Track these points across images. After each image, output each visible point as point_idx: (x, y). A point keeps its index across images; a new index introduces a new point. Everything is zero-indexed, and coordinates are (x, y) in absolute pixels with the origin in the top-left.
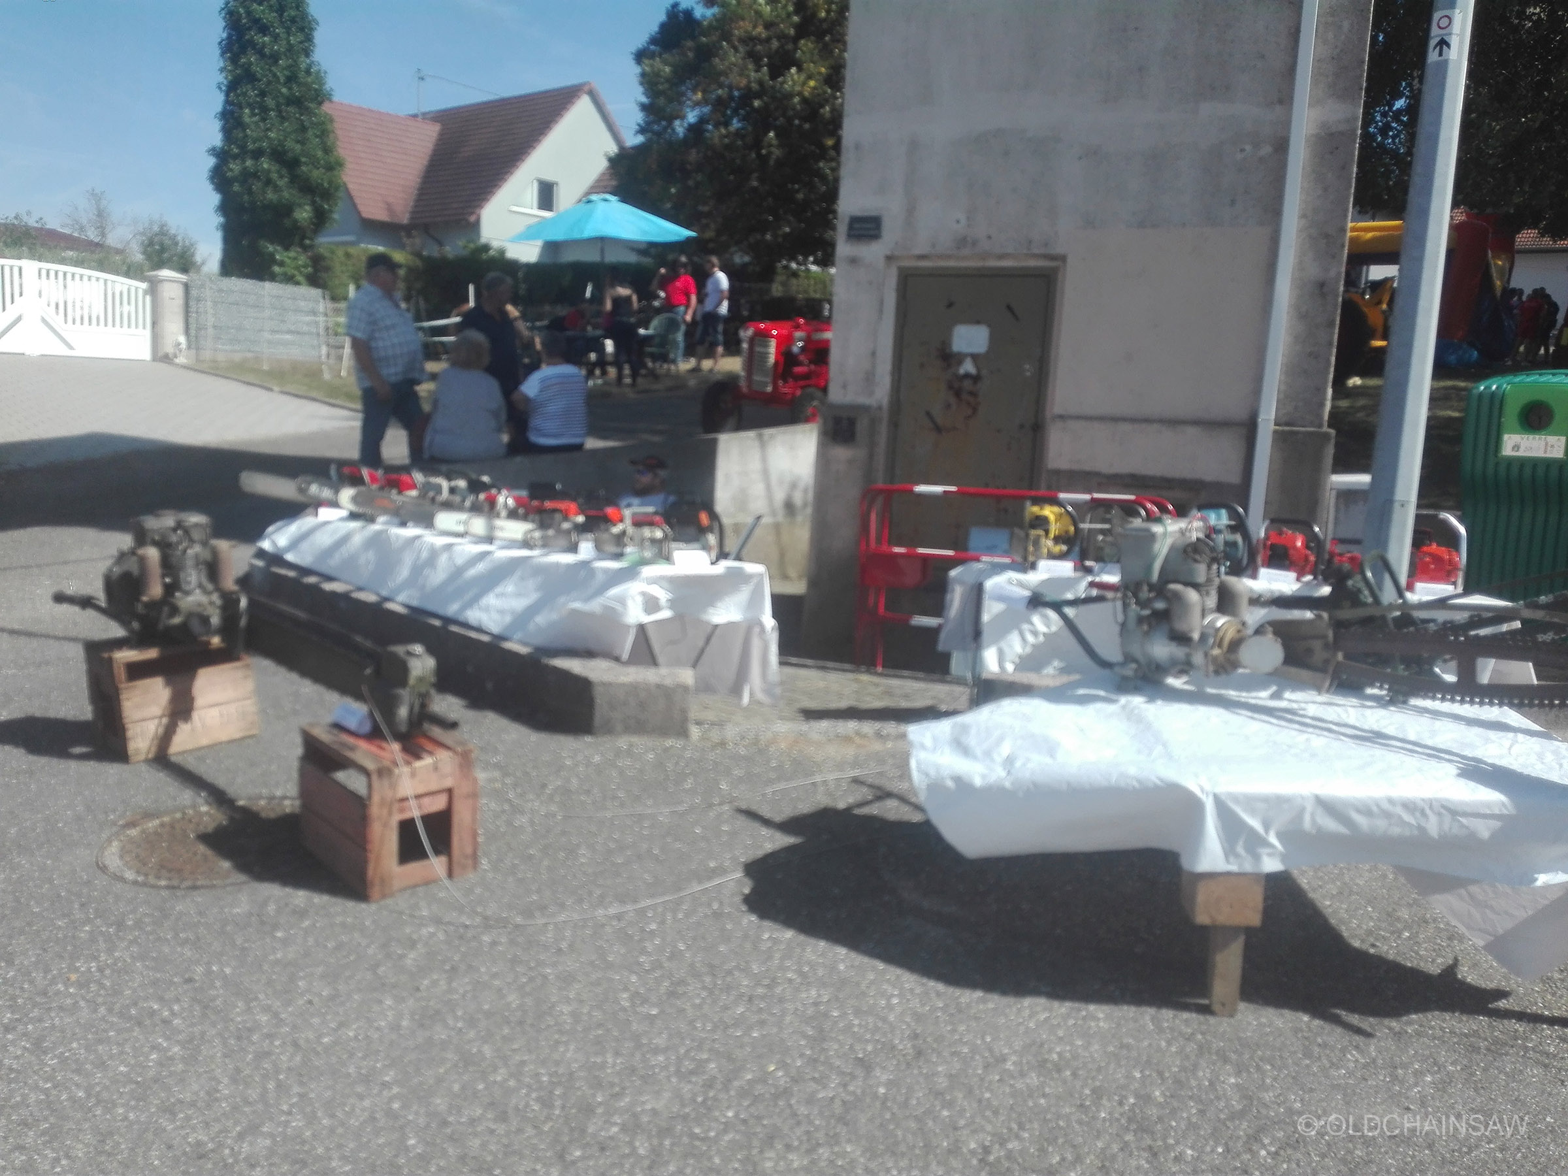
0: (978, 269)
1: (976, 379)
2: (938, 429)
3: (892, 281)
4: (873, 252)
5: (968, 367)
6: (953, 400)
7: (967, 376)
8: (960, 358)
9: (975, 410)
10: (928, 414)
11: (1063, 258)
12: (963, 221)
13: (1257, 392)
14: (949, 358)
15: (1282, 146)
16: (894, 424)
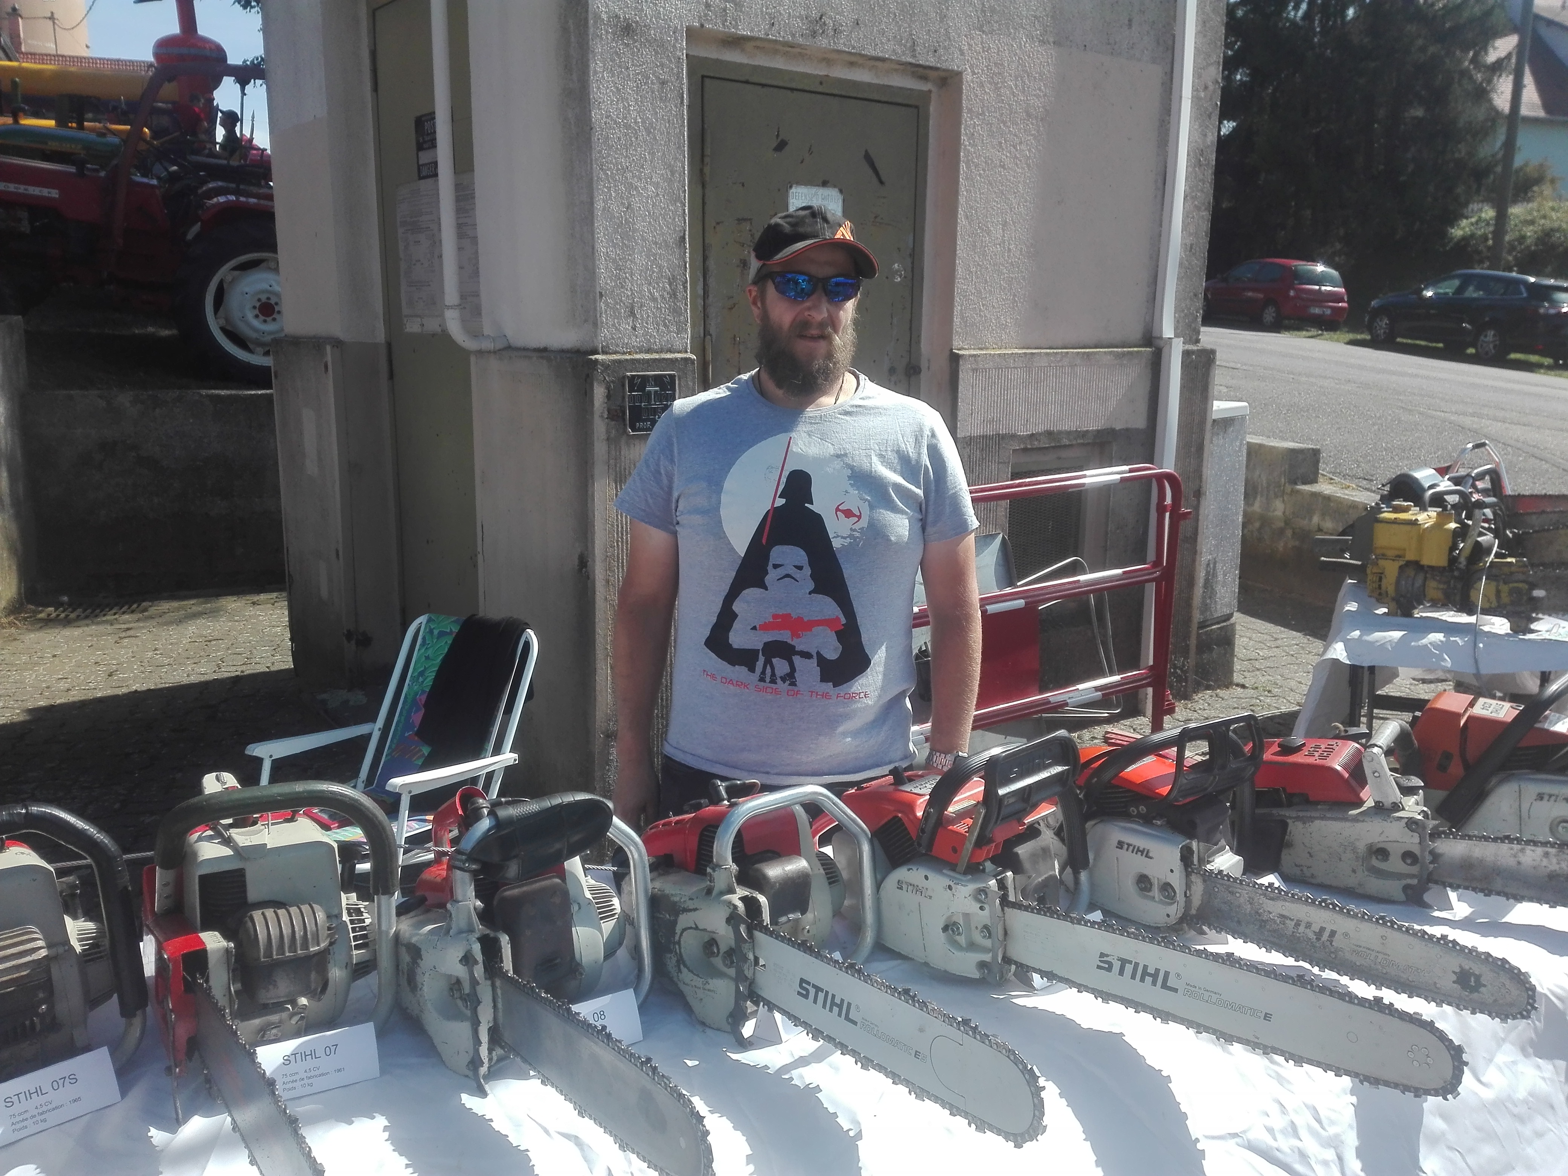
0: (821, 81)
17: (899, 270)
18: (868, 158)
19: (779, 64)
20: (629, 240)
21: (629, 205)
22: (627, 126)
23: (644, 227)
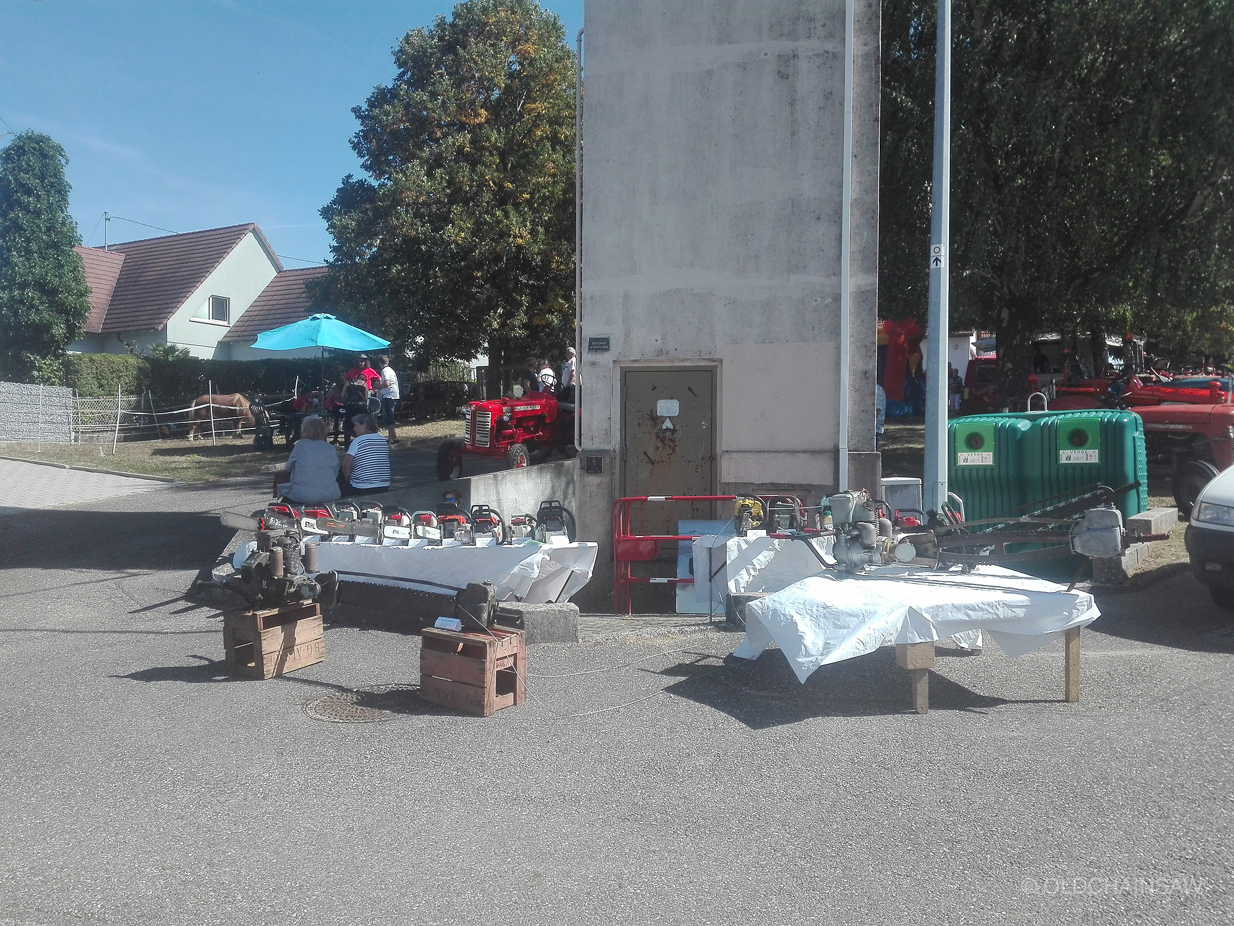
0: (670, 367)
1: (673, 431)
2: (652, 463)
3: (618, 375)
4: (605, 358)
5: (668, 424)
6: (660, 444)
7: (667, 429)
8: (663, 419)
9: (674, 450)
10: (645, 453)
11: (721, 361)
12: (660, 341)
13: (837, 433)
14: (656, 420)
15: (837, 298)
16: (624, 461)
17: (704, 425)
18: (689, 389)
19: (654, 364)
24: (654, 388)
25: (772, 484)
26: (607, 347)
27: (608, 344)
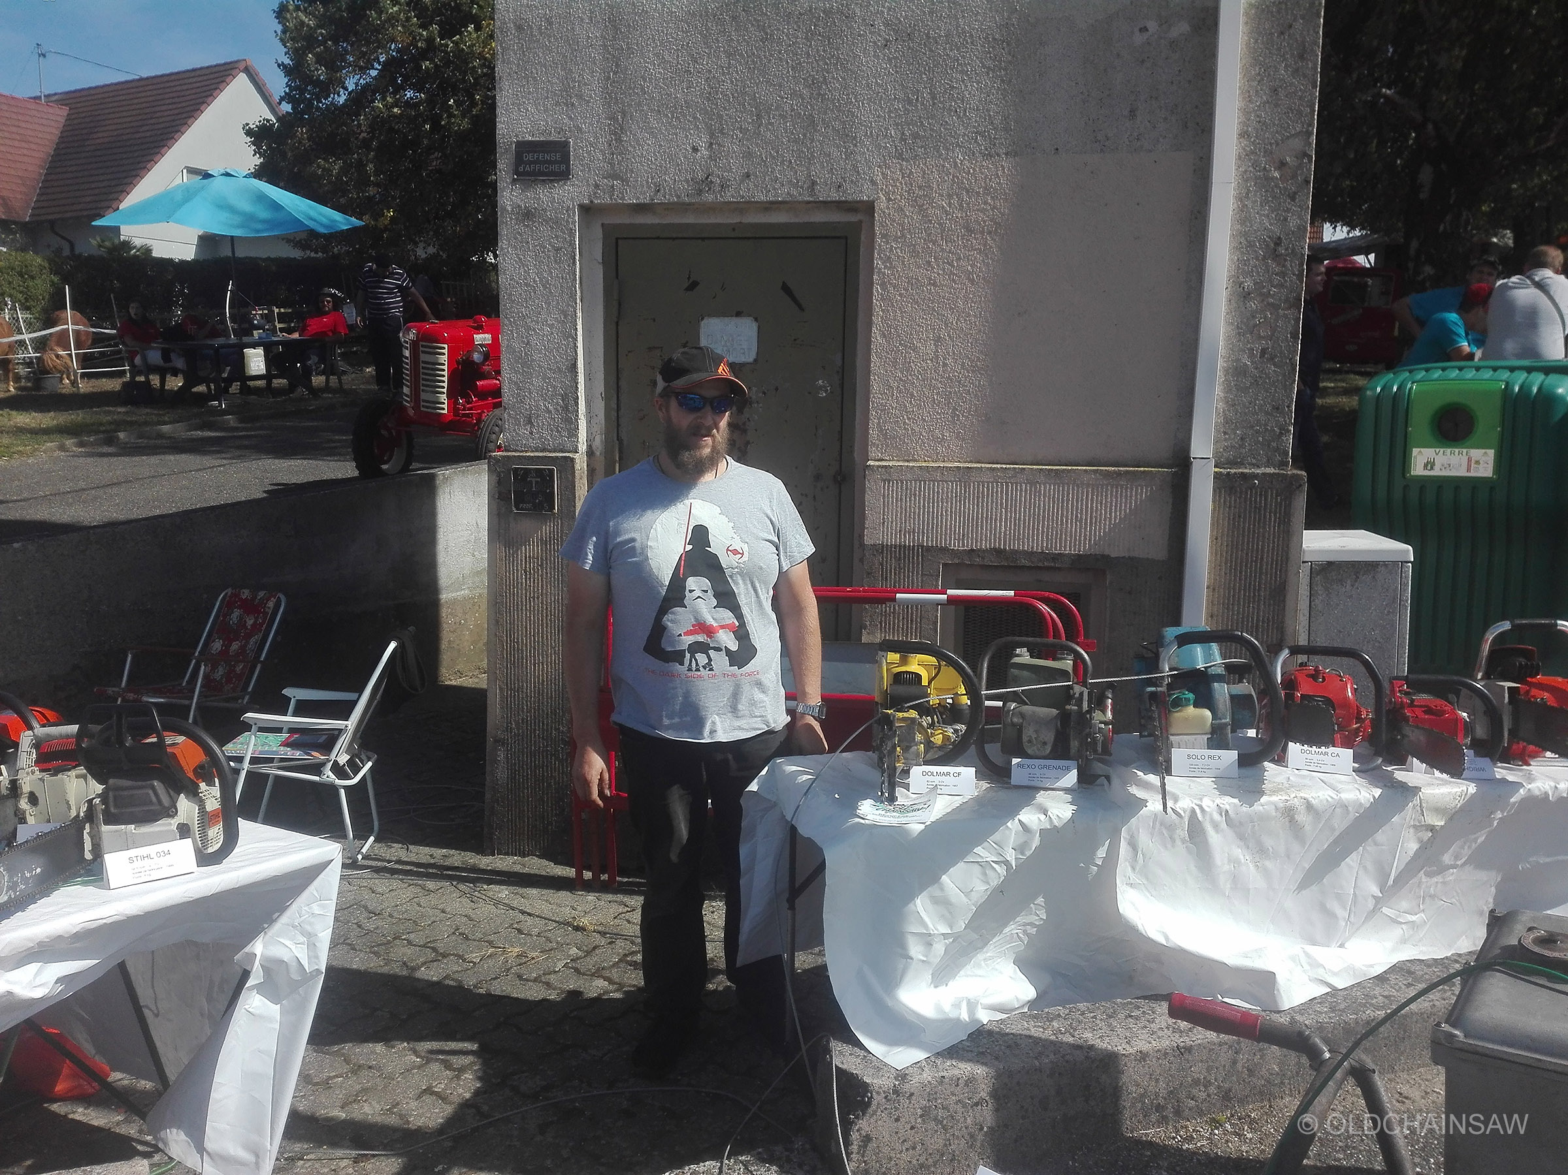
0: (734, 227)
3: (596, 249)
4: (558, 200)
9: (743, 454)
11: (868, 208)
12: (703, 152)
15: (1205, 23)
17: (823, 386)
18: (786, 289)
19: (690, 219)
20: (528, 368)
21: (528, 342)
22: (527, 285)
23: (540, 357)
24: (693, 286)
25: (998, 552)
26: (563, 167)
27: (566, 159)
